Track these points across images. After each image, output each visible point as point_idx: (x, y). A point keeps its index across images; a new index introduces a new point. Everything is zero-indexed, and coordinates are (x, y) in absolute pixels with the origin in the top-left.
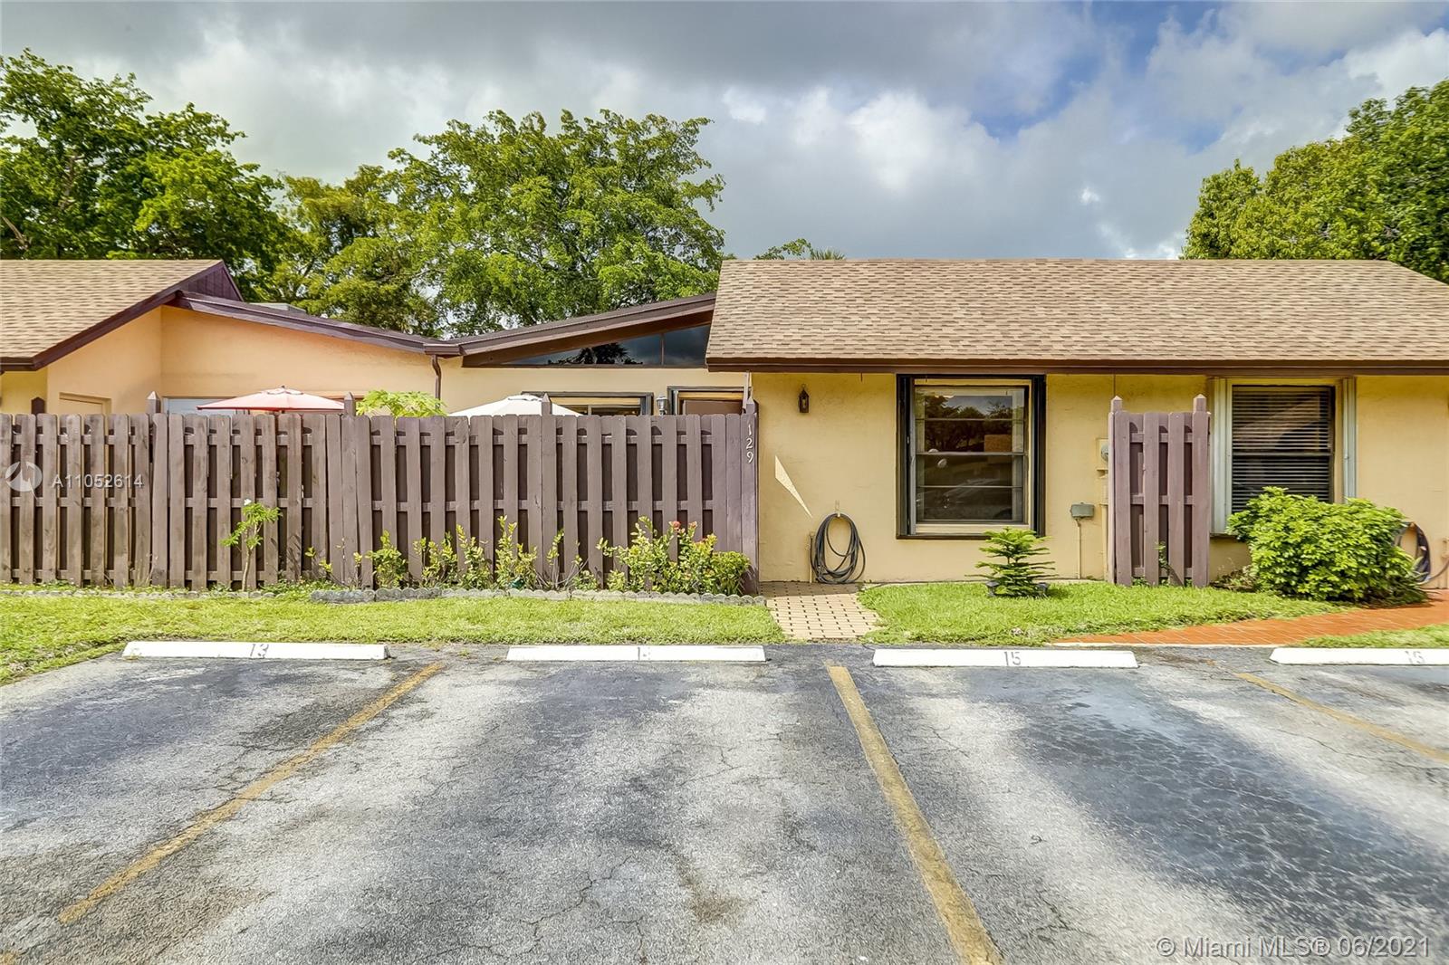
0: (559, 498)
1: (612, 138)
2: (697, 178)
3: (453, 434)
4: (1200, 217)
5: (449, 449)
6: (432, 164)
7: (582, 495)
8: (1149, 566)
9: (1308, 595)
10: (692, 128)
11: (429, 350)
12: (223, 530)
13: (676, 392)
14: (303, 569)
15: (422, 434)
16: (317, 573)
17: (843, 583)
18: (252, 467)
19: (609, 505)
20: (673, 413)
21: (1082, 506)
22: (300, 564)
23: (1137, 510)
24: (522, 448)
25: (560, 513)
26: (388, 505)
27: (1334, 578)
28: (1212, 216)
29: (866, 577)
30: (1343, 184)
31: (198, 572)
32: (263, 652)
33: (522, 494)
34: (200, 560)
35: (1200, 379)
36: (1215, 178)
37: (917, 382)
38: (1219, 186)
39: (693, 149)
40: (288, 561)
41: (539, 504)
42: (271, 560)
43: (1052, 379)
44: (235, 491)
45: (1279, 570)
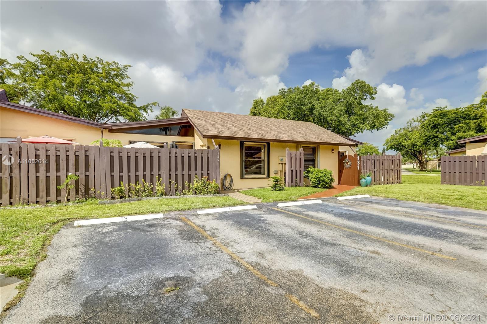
0: (170, 171)
1: (100, 66)
2: (126, 81)
3: (138, 153)
4: (253, 108)
5: (137, 157)
6: (36, 63)
7: (176, 170)
8: (294, 184)
9: (320, 187)
10: (126, 67)
11: (100, 126)
12: (53, 183)
13: (175, 142)
14: (85, 195)
15: (128, 153)
16: (91, 196)
17: (229, 190)
18: (65, 162)
19: (184, 173)
20: (174, 148)
21: (276, 171)
22: (84, 193)
23: (292, 171)
24: (159, 157)
25: (170, 175)
26: (116, 174)
27: (325, 184)
28: (255, 108)
29: (233, 189)
30: (281, 105)
31: (42, 198)
32: (126, 220)
33: (159, 170)
34: (43, 193)
35: (295, 144)
36: (256, 100)
37: (245, 143)
38: (257, 102)
39: (126, 73)
40: (80, 192)
41: (164, 172)
42: (73, 193)
43: (271, 143)
44: (58, 170)
45: (316, 183)
